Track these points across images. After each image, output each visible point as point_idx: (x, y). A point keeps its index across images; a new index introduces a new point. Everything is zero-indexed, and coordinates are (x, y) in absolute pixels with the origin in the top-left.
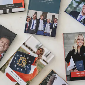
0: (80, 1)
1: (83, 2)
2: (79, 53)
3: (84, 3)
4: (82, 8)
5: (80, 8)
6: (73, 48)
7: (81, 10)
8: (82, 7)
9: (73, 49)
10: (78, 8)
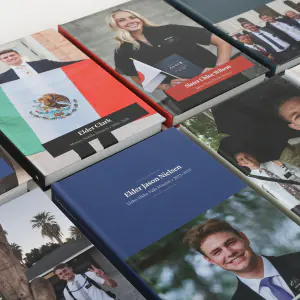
0: (176, 268)
1: (188, 258)
2: (149, 44)
3: (193, 254)
4: (218, 268)
5: (217, 276)
6: (120, 40)
7: (231, 278)
8: (211, 265)
9: (119, 43)
10: (217, 289)
